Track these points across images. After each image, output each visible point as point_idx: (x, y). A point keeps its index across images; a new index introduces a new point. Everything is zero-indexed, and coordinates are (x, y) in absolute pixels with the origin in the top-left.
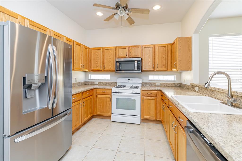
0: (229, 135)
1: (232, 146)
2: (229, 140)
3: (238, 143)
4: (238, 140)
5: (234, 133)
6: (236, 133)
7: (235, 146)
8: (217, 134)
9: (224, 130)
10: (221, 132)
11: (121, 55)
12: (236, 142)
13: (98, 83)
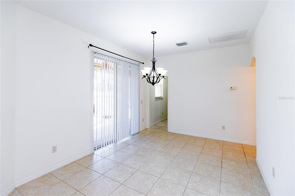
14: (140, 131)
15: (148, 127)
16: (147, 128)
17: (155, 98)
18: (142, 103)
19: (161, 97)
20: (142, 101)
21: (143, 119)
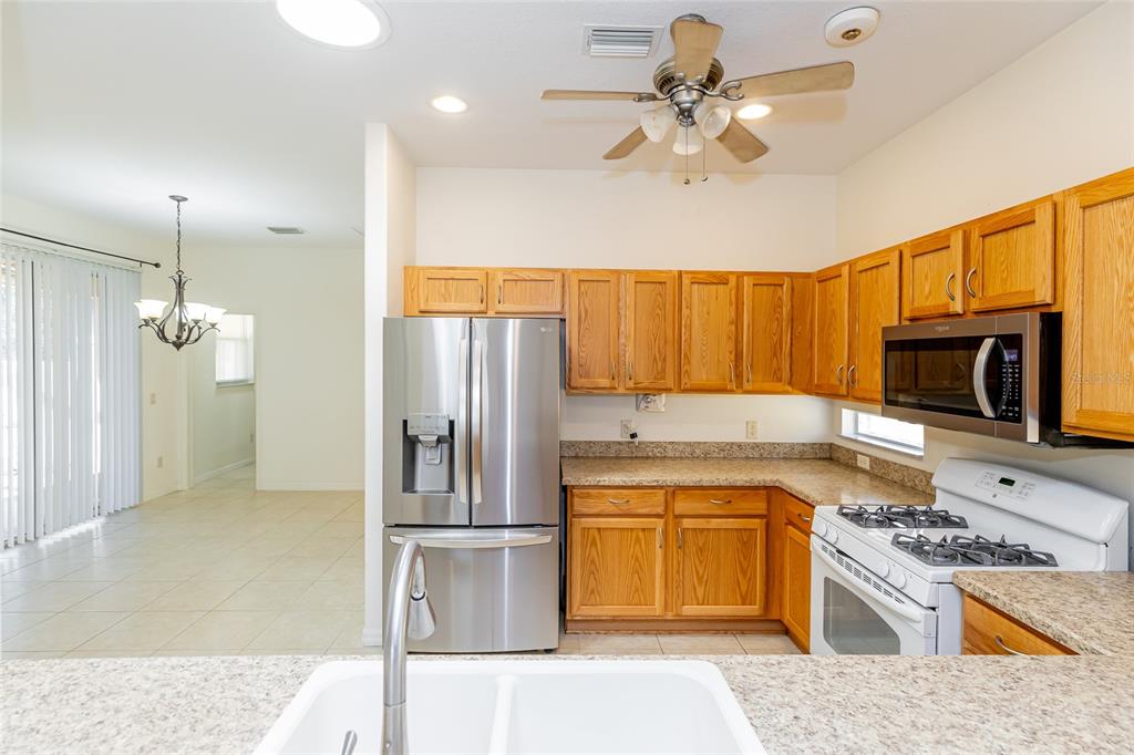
0: (107, 685)
1: (73, 670)
2: (91, 675)
3: (69, 685)
4: (74, 690)
5: (104, 702)
6: (97, 704)
7: (69, 675)
8: (128, 668)
9: (134, 690)
10: (130, 679)
11: (927, 298)
12: (75, 684)
13: (871, 466)
14: (145, 500)
15: (183, 485)
16: (179, 489)
17: (218, 384)
18: (153, 402)
19: (247, 381)
20: (153, 395)
21: (160, 460)
